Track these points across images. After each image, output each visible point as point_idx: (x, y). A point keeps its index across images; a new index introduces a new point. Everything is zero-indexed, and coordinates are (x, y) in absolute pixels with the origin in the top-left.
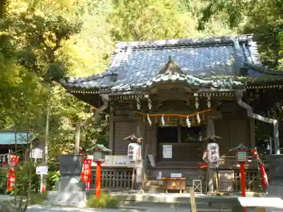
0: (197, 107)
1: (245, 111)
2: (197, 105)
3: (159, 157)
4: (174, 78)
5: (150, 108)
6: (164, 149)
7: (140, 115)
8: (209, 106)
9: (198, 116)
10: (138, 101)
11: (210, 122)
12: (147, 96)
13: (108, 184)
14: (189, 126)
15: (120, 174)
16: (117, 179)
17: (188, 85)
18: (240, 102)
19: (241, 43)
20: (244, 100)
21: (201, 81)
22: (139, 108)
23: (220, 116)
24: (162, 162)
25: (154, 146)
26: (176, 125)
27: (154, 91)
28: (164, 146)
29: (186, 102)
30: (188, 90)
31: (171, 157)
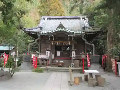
0: (69, 39)
1: (84, 41)
3: (55, 55)
4: (62, 30)
5: (53, 39)
7: (50, 42)
8: (73, 39)
9: (69, 43)
10: (50, 37)
11: (73, 45)
12: (53, 36)
13: (39, 64)
14: (66, 45)
15: (43, 61)
16: (44, 63)
17: (66, 32)
18: (83, 38)
19: (83, 19)
20: (84, 38)
21: (71, 31)
22: (50, 39)
23: (76, 43)
24: (57, 57)
25: (54, 52)
26: (61, 45)
27: (55, 34)
28: (57, 52)
29: (65, 38)
30: (67, 34)
31: (59, 55)
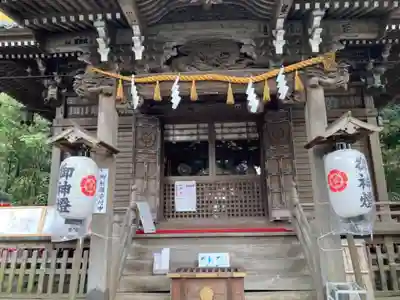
0: (279, 50)
2: (279, 46)
3: (166, 210)
5: (139, 56)
6: (178, 192)
8: (315, 49)
10: (101, 31)
11: (318, 96)
13: (25, 285)
14: (254, 110)
15: (60, 255)
22: (104, 58)
25: (155, 185)
28: (177, 183)
29: (240, 45)
31: (193, 208)
